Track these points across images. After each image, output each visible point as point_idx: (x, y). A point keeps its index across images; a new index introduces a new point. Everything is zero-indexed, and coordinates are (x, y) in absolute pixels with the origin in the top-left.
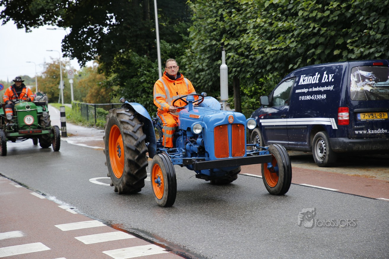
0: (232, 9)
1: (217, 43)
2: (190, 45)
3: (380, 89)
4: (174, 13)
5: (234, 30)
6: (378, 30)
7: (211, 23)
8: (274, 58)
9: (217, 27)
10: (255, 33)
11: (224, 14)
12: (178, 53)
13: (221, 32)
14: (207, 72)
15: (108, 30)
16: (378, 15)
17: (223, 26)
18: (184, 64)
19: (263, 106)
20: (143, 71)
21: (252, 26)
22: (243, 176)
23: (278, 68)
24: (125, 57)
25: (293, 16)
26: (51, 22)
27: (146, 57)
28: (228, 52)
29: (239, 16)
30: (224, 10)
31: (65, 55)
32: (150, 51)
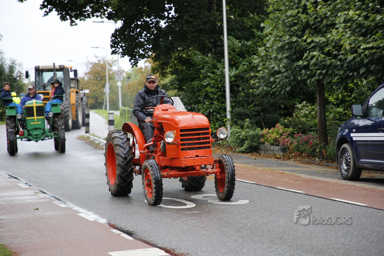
1: (298, 39)
2: (264, 41)
4: (245, 4)
5: (319, 24)
7: (291, 16)
8: (369, 58)
9: (298, 20)
10: (346, 29)
11: (307, 5)
12: (249, 52)
13: (303, 27)
14: (284, 74)
15: (165, 23)
17: (306, 20)
18: (256, 64)
19: (355, 117)
20: (207, 73)
21: (342, 20)
22: (331, 201)
23: (375, 71)
24: (184, 56)
26: (99, 14)
27: (210, 57)
28: (311, 51)
29: (327, 7)
31: (114, 52)
32: (215, 49)
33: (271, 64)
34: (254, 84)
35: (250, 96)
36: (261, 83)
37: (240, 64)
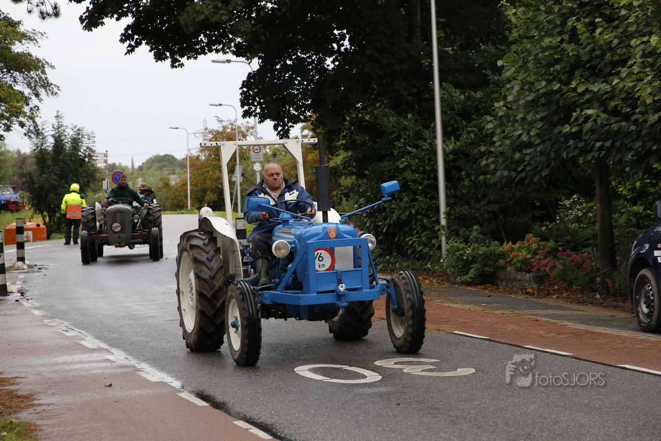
0: (596, 17)
1: (563, 87)
2: (503, 91)
4: (472, 27)
5: (598, 61)
7: (549, 47)
9: (562, 55)
10: (646, 67)
11: (578, 27)
12: (479, 110)
13: (571, 66)
14: (539, 149)
15: (333, 62)
17: (575, 53)
18: (489, 131)
20: (405, 146)
21: (639, 54)
22: (618, 369)
24: (367, 118)
26: (221, 47)
27: (411, 119)
28: (584, 107)
29: (612, 32)
30: (578, 20)
32: (419, 106)
33: (515, 130)
34: (488, 165)
35: (481, 187)
36: (499, 164)
37: (463, 130)
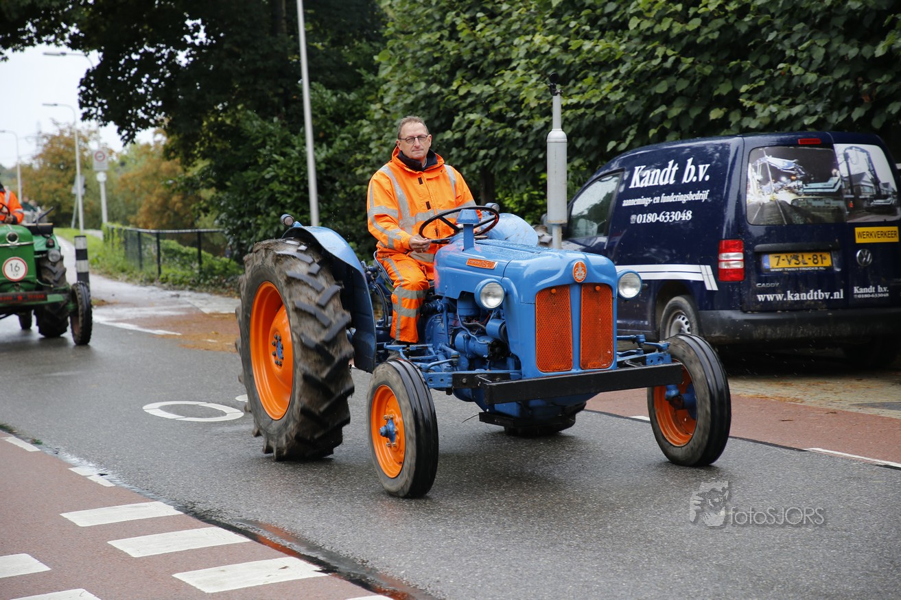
0: (477, 12)
1: (443, 90)
2: (380, 94)
3: (815, 199)
4: (343, 20)
5: (481, 60)
6: (810, 63)
7: (429, 45)
8: (573, 125)
9: (441, 53)
10: (530, 69)
11: (457, 23)
12: (353, 114)
13: (452, 66)
15: (187, 57)
16: (811, 29)
17: (456, 52)
18: (366, 137)
20: (271, 154)
21: (522, 52)
23: (584, 149)
24: (228, 121)
25: (616, 30)
26: (52, 37)
27: (277, 123)
28: (467, 111)
29: (494, 28)
30: (458, 15)
31: (86, 116)
32: (286, 109)
35: (357, 200)
37: (336, 136)
